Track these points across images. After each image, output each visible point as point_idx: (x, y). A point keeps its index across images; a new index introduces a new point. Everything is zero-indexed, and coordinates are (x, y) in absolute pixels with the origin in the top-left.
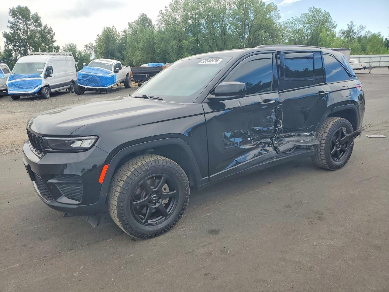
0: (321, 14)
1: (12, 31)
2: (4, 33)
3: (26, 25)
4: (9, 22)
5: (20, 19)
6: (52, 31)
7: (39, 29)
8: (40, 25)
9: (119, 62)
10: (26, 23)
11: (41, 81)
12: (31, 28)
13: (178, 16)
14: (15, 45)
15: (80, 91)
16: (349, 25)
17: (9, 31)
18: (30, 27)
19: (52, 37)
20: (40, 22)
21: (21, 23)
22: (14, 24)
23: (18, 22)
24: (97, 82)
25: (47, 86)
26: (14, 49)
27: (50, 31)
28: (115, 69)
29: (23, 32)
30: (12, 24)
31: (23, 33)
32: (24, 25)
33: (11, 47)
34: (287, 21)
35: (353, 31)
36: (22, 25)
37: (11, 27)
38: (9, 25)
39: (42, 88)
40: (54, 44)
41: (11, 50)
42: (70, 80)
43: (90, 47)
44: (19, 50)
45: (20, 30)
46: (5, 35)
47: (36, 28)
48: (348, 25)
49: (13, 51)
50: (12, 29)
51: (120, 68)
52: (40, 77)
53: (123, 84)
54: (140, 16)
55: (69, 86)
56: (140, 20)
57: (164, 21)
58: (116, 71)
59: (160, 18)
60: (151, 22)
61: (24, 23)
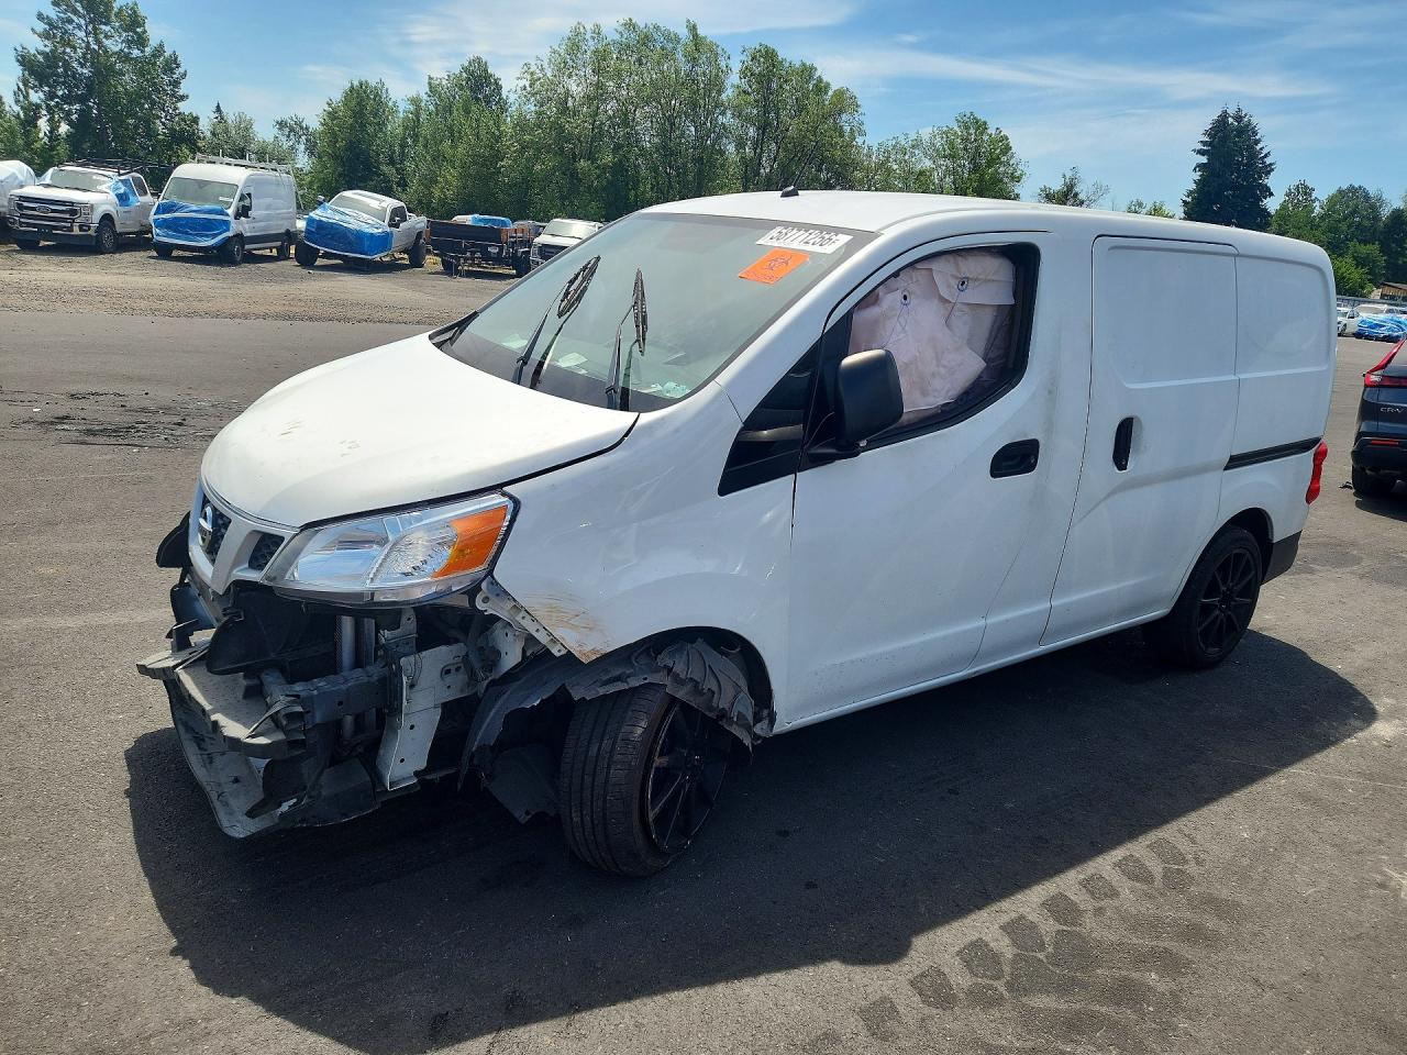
0: (986, 138)
1: (46, 46)
2: (20, 49)
3: (96, 34)
4: (40, 17)
5: (75, 12)
6: (178, 66)
7: (136, 53)
8: (141, 41)
9: (402, 204)
10: (95, 29)
11: (227, 223)
12: (112, 47)
13: (578, 85)
14: (55, 93)
15: (307, 259)
16: (1067, 177)
17: (36, 45)
18: (107, 42)
19: (176, 84)
20: (145, 32)
21: (79, 27)
22: (56, 28)
23: (70, 21)
24: (349, 243)
25: (239, 236)
26: (48, 106)
27: (172, 64)
28: (392, 219)
29: (84, 54)
30: (50, 24)
31: (84, 58)
32: (87, 34)
33: (36, 97)
34: (890, 143)
35: (1076, 195)
36: (82, 34)
37: (46, 36)
38: (41, 27)
39: (229, 239)
40: (179, 105)
41: (38, 106)
42: (283, 231)
43: (292, 130)
44: (62, 109)
45: (74, 48)
46: (22, 56)
47: (130, 47)
48: (1064, 176)
49: (44, 112)
50: (46, 42)
51: (404, 219)
52: (227, 215)
53: (406, 256)
54: (466, 64)
55: (279, 243)
56: (464, 75)
57: (533, 95)
58: (394, 224)
59: (522, 83)
60: (499, 88)
61: (90, 28)
